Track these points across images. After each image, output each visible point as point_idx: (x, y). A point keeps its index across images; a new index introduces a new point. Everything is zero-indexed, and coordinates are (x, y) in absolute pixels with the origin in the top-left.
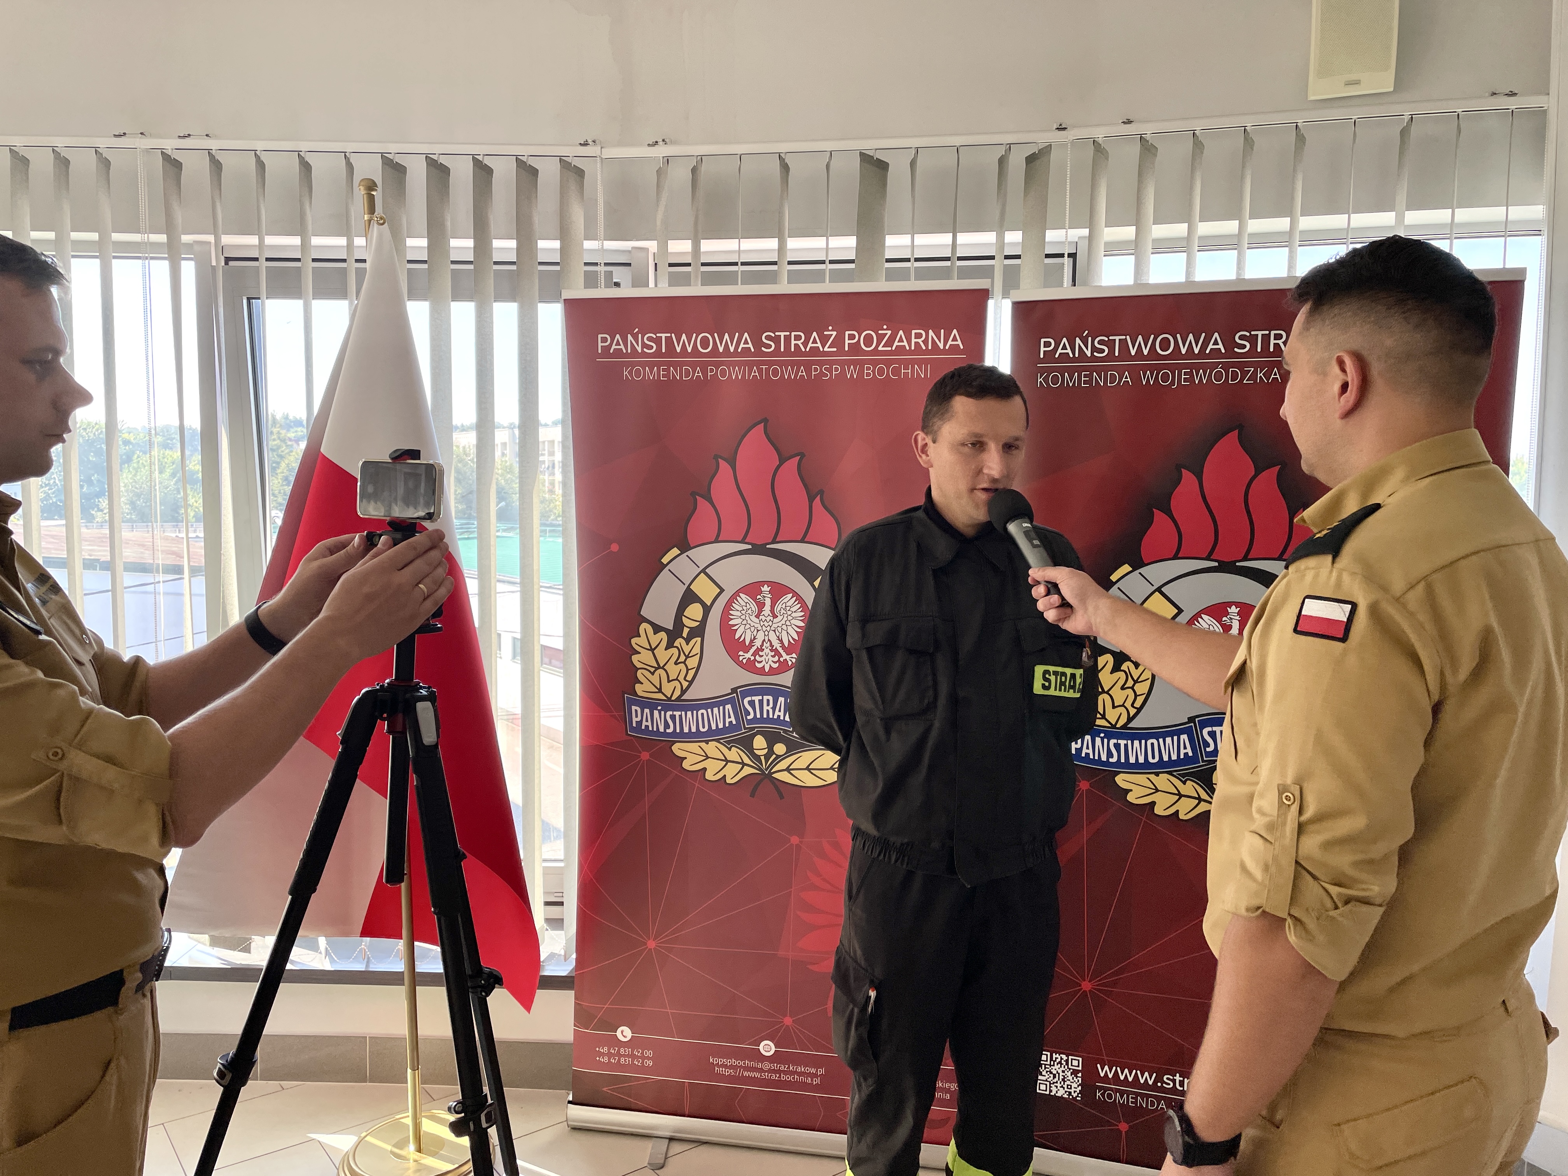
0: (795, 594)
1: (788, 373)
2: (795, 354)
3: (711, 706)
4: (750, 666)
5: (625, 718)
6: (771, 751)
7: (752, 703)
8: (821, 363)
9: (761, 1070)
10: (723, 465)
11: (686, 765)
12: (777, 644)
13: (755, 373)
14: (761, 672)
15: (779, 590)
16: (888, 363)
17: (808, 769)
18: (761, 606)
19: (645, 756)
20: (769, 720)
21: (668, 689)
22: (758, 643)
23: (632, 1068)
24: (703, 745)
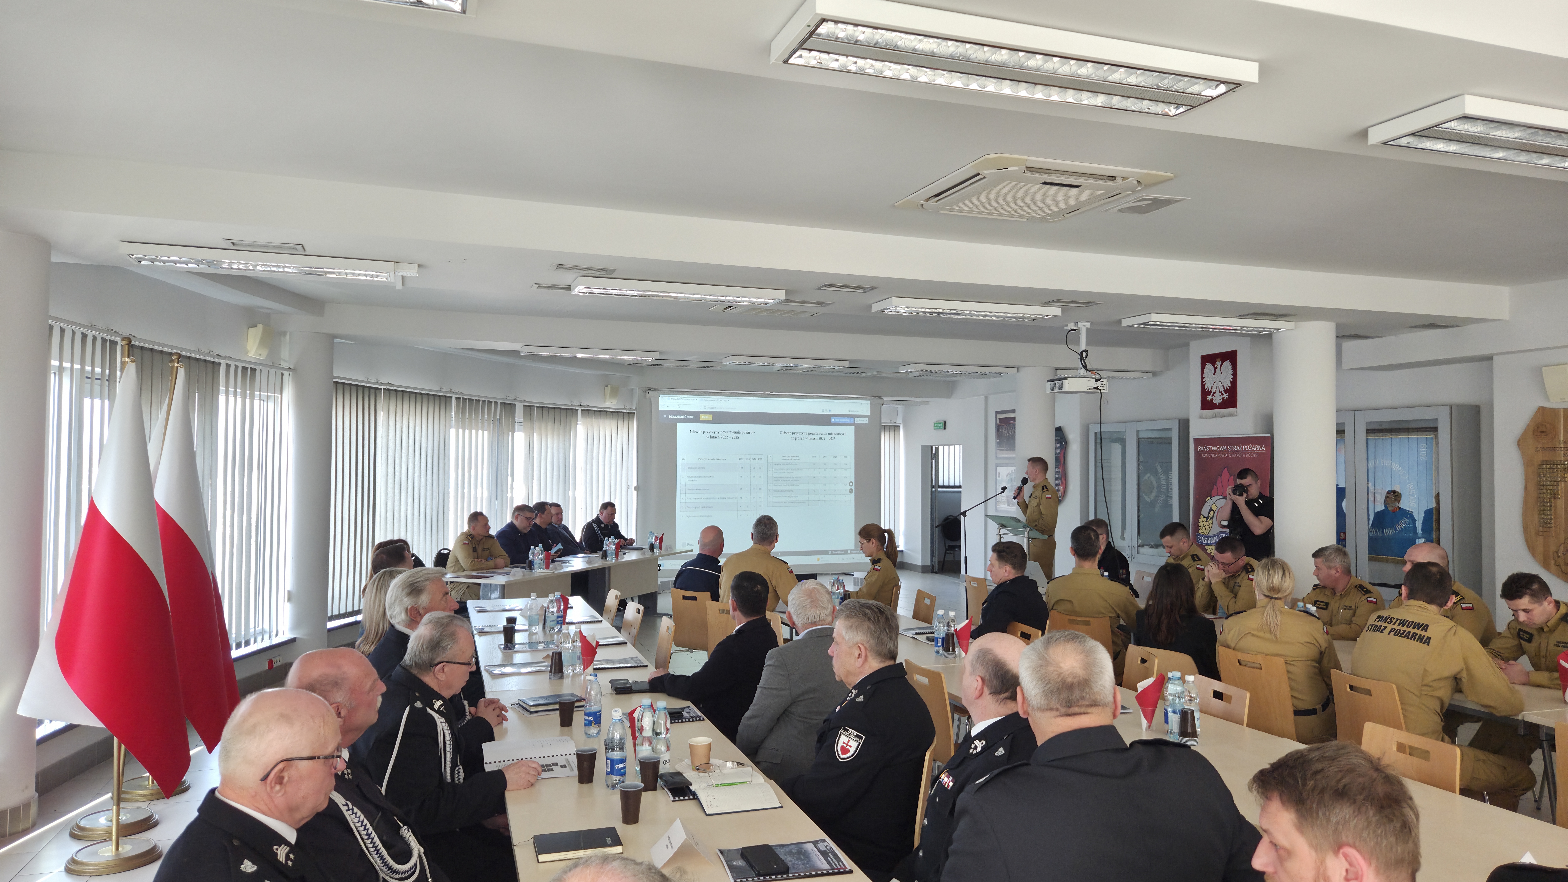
1: (1232, 455)
2: (1233, 451)
3: (1213, 537)
7: (1221, 536)
10: (1219, 477)
13: (1224, 455)
21: (1205, 532)
24: (1211, 546)
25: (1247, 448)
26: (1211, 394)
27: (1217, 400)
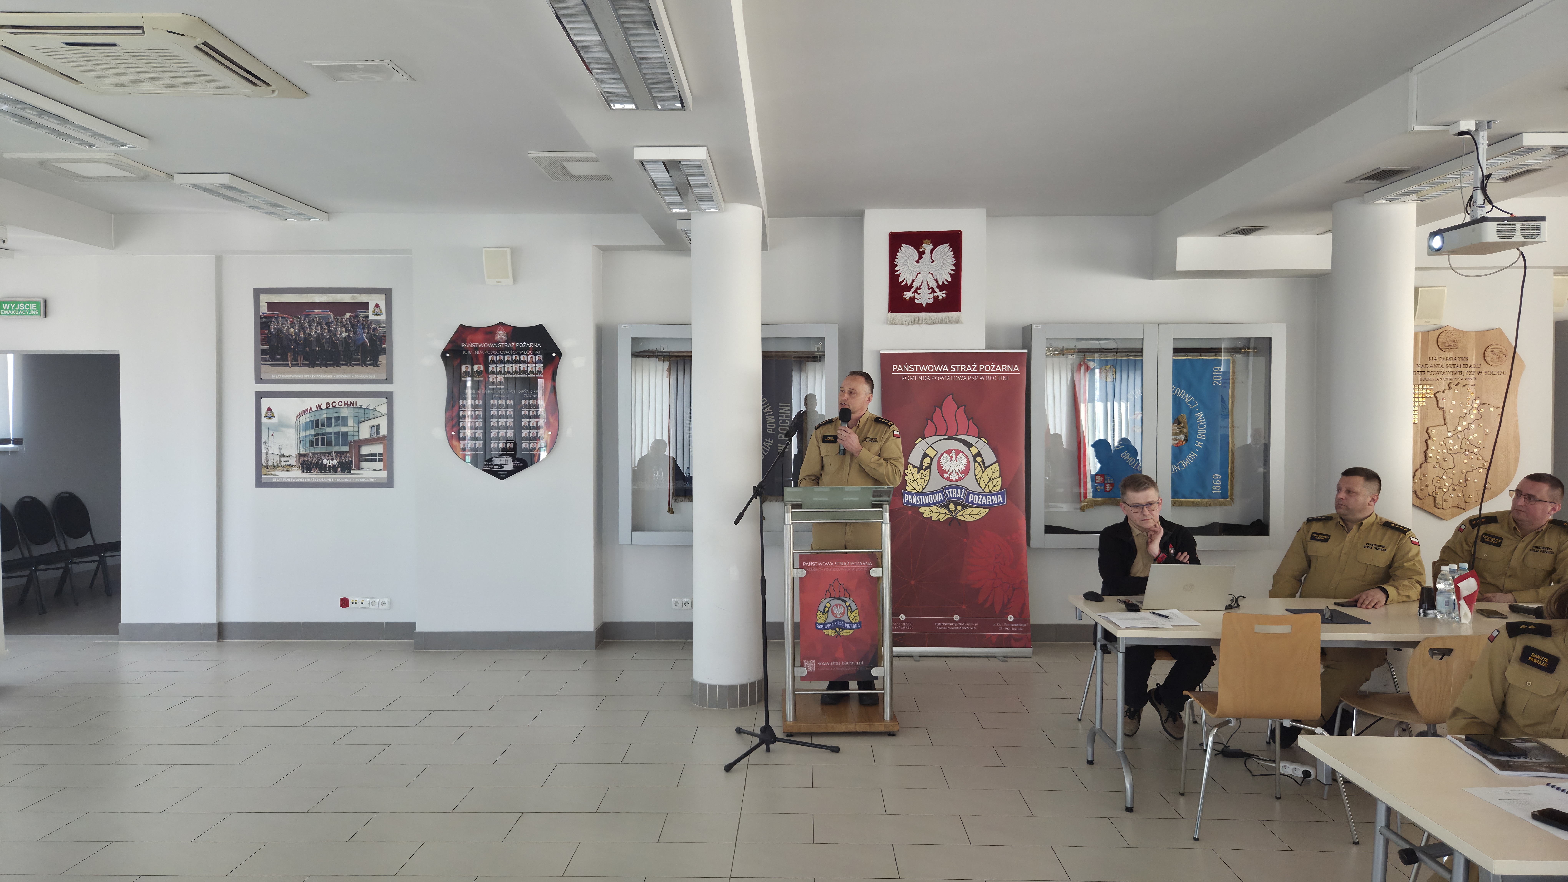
0: (964, 453)
1: (960, 378)
2: (961, 372)
3: (934, 494)
4: (948, 479)
5: (902, 499)
6: (956, 509)
7: (949, 492)
8: (971, 375)
9: (954, 626)
10: (937, 409)
11: (925, 516)
12: (958, 471)
13: (949, 378)
14: (952, 481)
15: (958, 452)
16: (994, 375)
17: (969, 515)
18: (952, 457)
19: (910, 513)
20: (955, 498)
21: (918, 488)
22: (951, 471)
23: (905, 630)
24: (931, 508)
25: (988, 368)
26: (912, 290)
27: (924, 298)
